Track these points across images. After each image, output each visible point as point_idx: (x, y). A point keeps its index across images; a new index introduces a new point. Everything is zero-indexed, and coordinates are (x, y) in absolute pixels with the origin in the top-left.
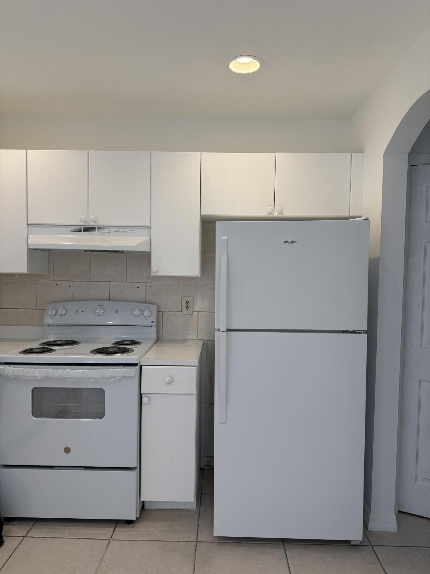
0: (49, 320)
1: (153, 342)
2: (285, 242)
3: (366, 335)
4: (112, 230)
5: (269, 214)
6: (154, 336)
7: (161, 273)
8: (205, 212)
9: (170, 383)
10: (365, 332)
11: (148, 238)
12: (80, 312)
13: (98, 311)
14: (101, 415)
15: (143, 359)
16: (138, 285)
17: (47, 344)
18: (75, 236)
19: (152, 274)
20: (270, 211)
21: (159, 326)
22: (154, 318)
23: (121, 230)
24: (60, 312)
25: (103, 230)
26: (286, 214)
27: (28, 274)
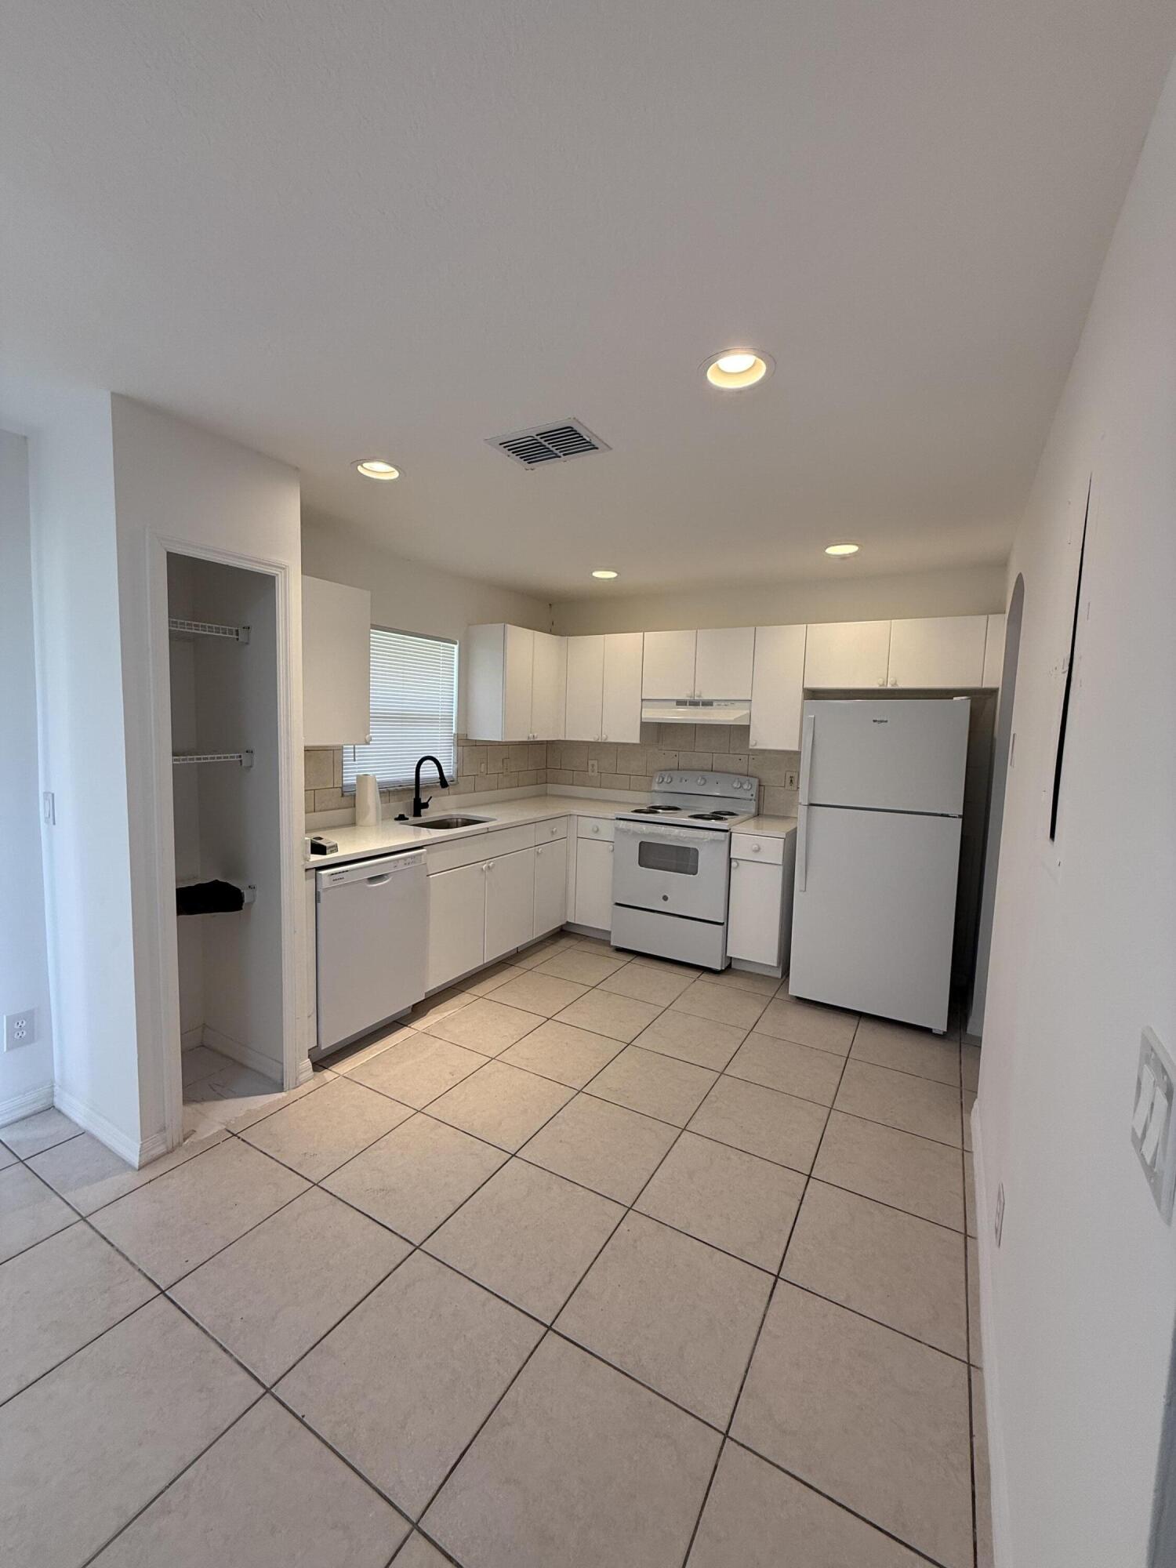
0: (656, 787)
1: (751, 815)
2: (875, 721)
3: (961, 820)
4: (715, 704)
5: (880, 686)
6: (753, 810)
7: (758, 747)
8: (808, 685)
9: (757, 850)
10: (960, 816)
11: (748, 711)
12: (684, 781)
13: (699, 781)
14: (695, 873)
15: (734, 827)
16: (742, 757)
17: (652, 807)
18: (682, 709)
19: (750, 747)
20: (881, 683)
21: (760, 799)
22: (754, 791)
23: (723, 704)
24: (665, 780)
25: (708, 703)
26: (901, 685)
27: (640, 744)
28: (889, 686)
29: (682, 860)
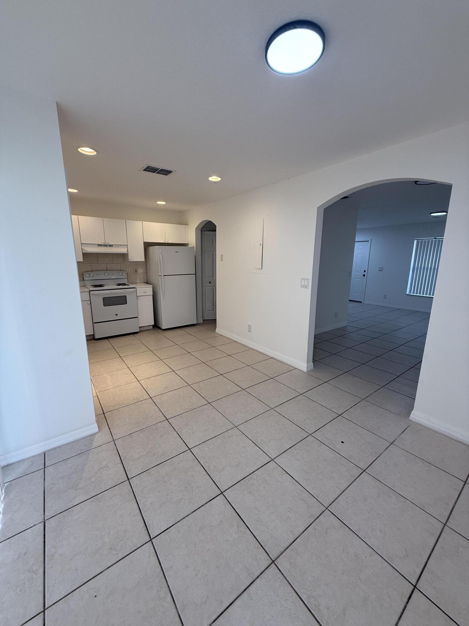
2: (176, 252)
3: (195, 275)
4: (114, 246)
5: (164, 242)
6: (127, 282)
7: (132, 260)
8: (145, 241)
9: (145, 292)
11: (127, 249)
12: (99, 275)
13: (106, 274)
16: (118, 264)
18: (100, 248)
23: (117, 246)
24: (91, 275)
25: (110, 246)
26: (169, 242)
27: (83, 262)
28: (166, 242)
29: (122, 300)
